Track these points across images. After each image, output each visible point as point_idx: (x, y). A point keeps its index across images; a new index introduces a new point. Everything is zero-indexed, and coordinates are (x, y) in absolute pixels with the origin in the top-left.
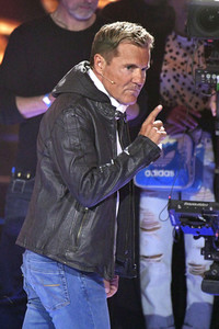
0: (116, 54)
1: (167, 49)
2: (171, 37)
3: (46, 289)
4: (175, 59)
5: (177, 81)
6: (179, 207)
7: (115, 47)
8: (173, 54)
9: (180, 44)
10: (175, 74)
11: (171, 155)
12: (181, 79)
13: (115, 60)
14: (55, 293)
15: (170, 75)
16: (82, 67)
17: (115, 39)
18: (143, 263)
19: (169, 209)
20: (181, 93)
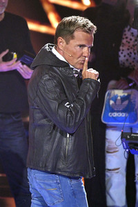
0: (73, 37)
1: (124, 37)
2: (127, 29)
3: (48, 192)
4: (129, 43)
5: (130, 56)
6: (128, 137)
7: (72, 33)
8: (128, 40)
9: (132, 33)
10: (129, 52)
11: (126, 103)
12: (133, 55)
13: (71, 41)
14: (54, 194)
15: (125, 53)
16: (47, 47)
17: (72, 28)
18: (108, 174)
19: (122, 138)
20: (133, 64)
